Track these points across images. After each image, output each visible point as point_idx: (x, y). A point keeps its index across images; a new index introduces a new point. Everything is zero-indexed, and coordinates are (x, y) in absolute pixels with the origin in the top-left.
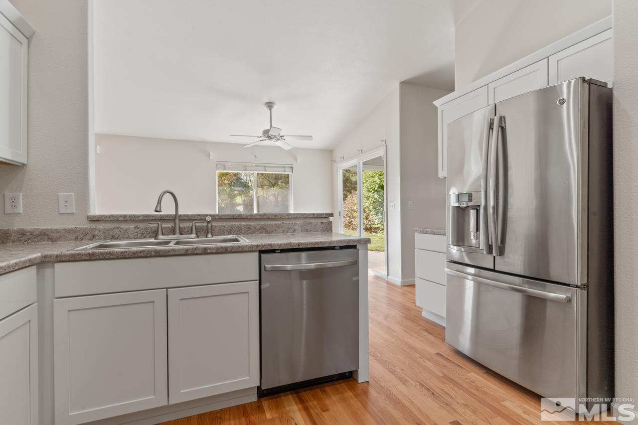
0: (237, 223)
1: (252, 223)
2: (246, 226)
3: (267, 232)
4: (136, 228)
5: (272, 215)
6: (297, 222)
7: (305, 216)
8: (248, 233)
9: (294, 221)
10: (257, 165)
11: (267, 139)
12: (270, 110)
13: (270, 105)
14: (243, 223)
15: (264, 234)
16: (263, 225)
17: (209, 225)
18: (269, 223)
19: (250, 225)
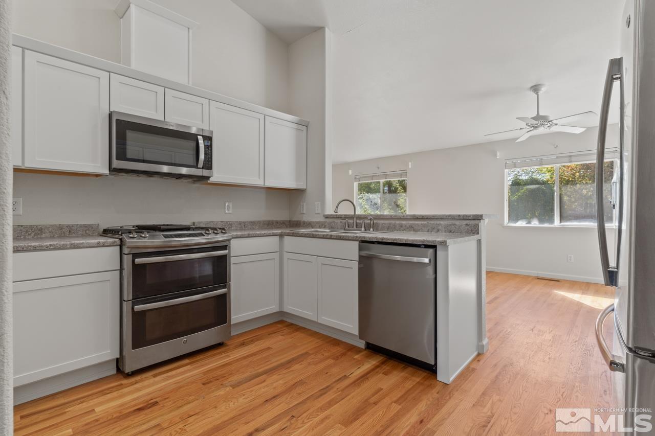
0: (393, 222)
1: (404, 222)
2: (399, 224)
3: (414, 230)
4: (341, 222)
5: (420, 216)
6: (441, 223)
7: (450, 217)
8: (400, 230)
9: (438, 222)
10: (557, 156)
11: (532, 129)
12: (537, 93)
13: (536, 89)
14: (398, 222)
15: (412, 232)
16: (411, 224)
17: (372, 222)
18: (417, 222)
19: (402, 224)
